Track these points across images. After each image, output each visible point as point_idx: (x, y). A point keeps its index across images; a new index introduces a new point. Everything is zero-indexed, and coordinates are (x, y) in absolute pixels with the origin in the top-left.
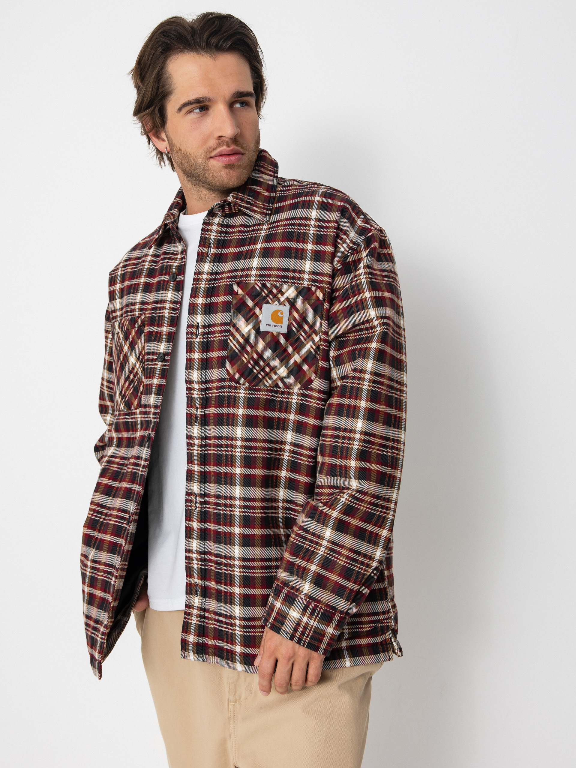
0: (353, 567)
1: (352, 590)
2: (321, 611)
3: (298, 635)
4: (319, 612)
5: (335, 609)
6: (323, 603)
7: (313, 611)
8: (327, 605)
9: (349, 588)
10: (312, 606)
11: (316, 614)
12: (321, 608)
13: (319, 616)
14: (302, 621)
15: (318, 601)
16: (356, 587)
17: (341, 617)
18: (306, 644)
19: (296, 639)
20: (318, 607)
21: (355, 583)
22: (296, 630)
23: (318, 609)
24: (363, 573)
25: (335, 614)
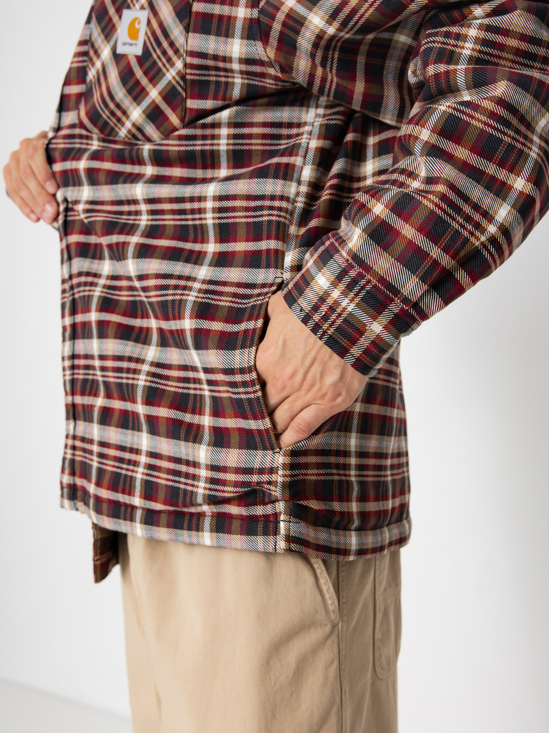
0: (450, 221)
1: (435, 263)
2: (368, 287)
3: (317, 317)
4: (363, 288)
5: (396, 291)
6: (375, 274)
7: (354, 282)
8: (382, 280)
9: (432, 256)
10: (353, 273)
11: (357, 289)
12: (369, 282)
13: (361, 295)
14: (329, 296)
15: (368, 269)
16: (446, 261)
17: (402, 309)
18: (326, 337)
19: (311, 323)
20: (363, 278)
21: (446, 250)
22: (316, 308)
23: (363, 282)
24: (465, 237)
25: (393, 300)
